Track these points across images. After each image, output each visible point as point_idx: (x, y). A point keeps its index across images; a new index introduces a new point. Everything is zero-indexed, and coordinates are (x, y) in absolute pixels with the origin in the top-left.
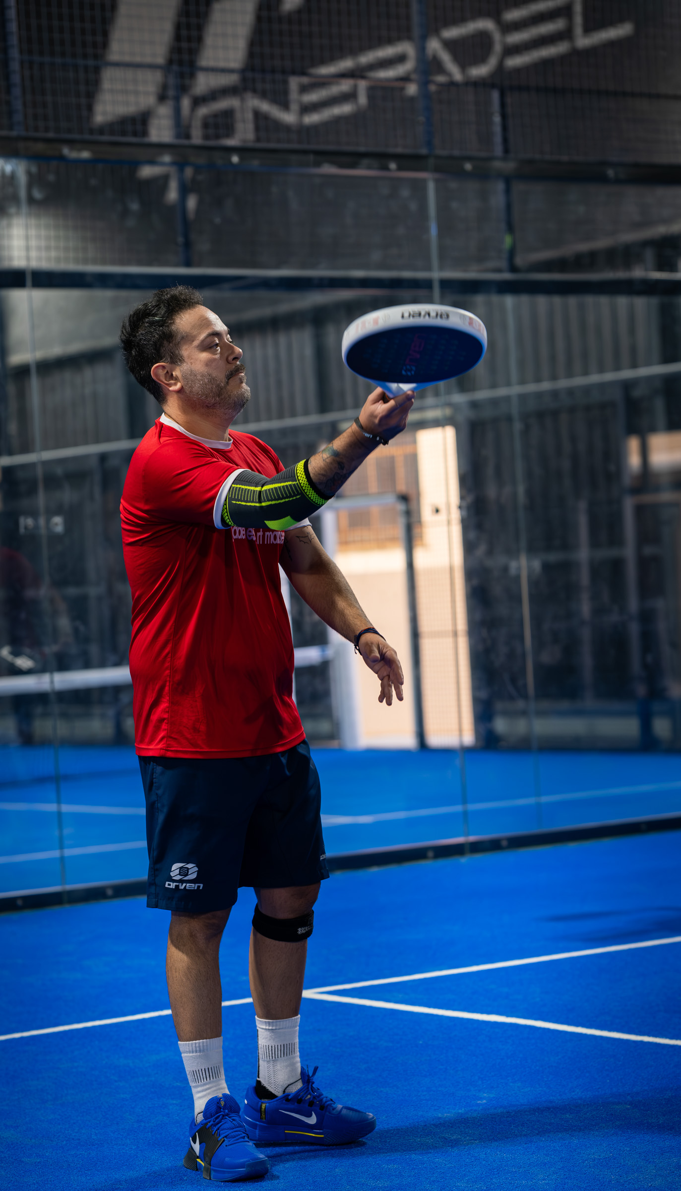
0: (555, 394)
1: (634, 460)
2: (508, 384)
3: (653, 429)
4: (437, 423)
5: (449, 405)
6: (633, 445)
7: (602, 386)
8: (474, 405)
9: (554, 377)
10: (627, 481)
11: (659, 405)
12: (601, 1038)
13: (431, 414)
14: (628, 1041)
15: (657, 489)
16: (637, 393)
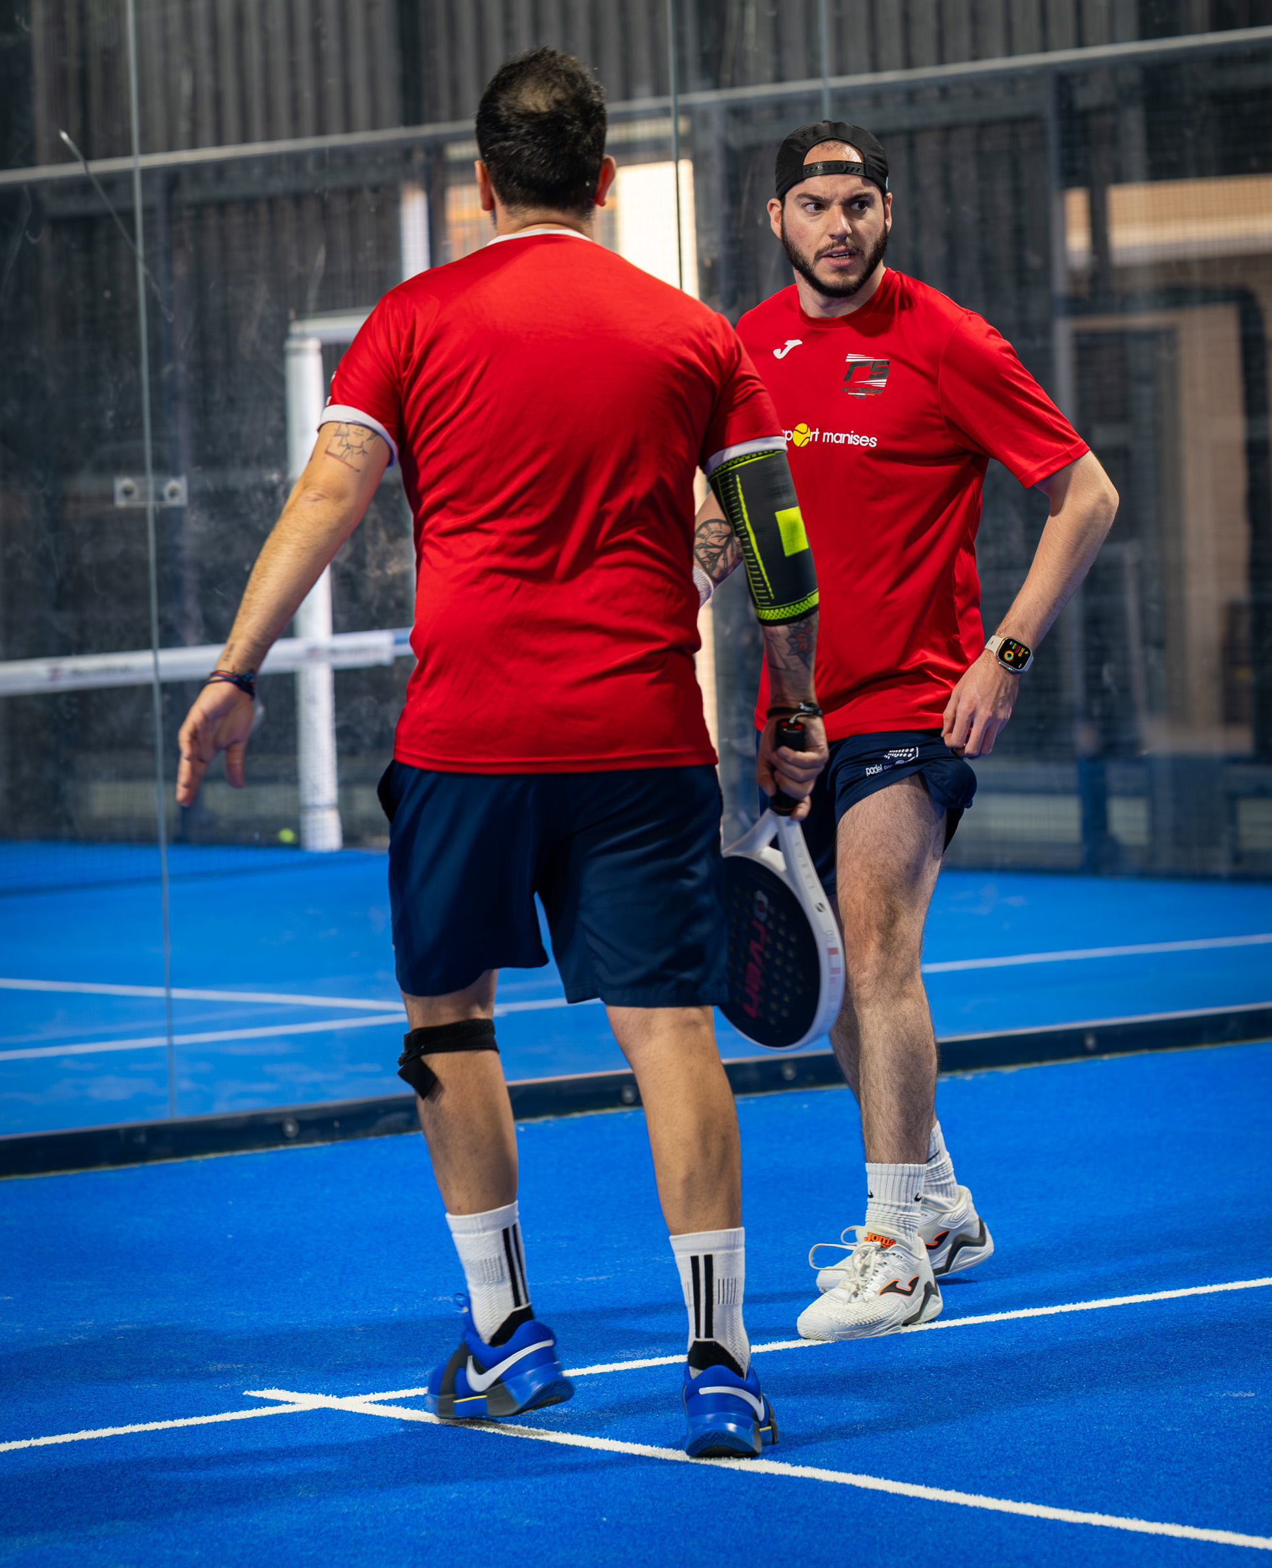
0: (911, 94)
1: (1077, 241)
2: (813, 73)
3: (1120, 177)
4: (657, 151)
5: (686, 111)
6: (1076, 203)
7: (1011, 79)
8: (738, 113)
9: (908, 63)
10: (1061, 285)
11: (1133, 121)
12: (999, 1514)
13: (643, 130)
14: (1056, 1523)
15: (1126, 303)
16: (1086, 98)
